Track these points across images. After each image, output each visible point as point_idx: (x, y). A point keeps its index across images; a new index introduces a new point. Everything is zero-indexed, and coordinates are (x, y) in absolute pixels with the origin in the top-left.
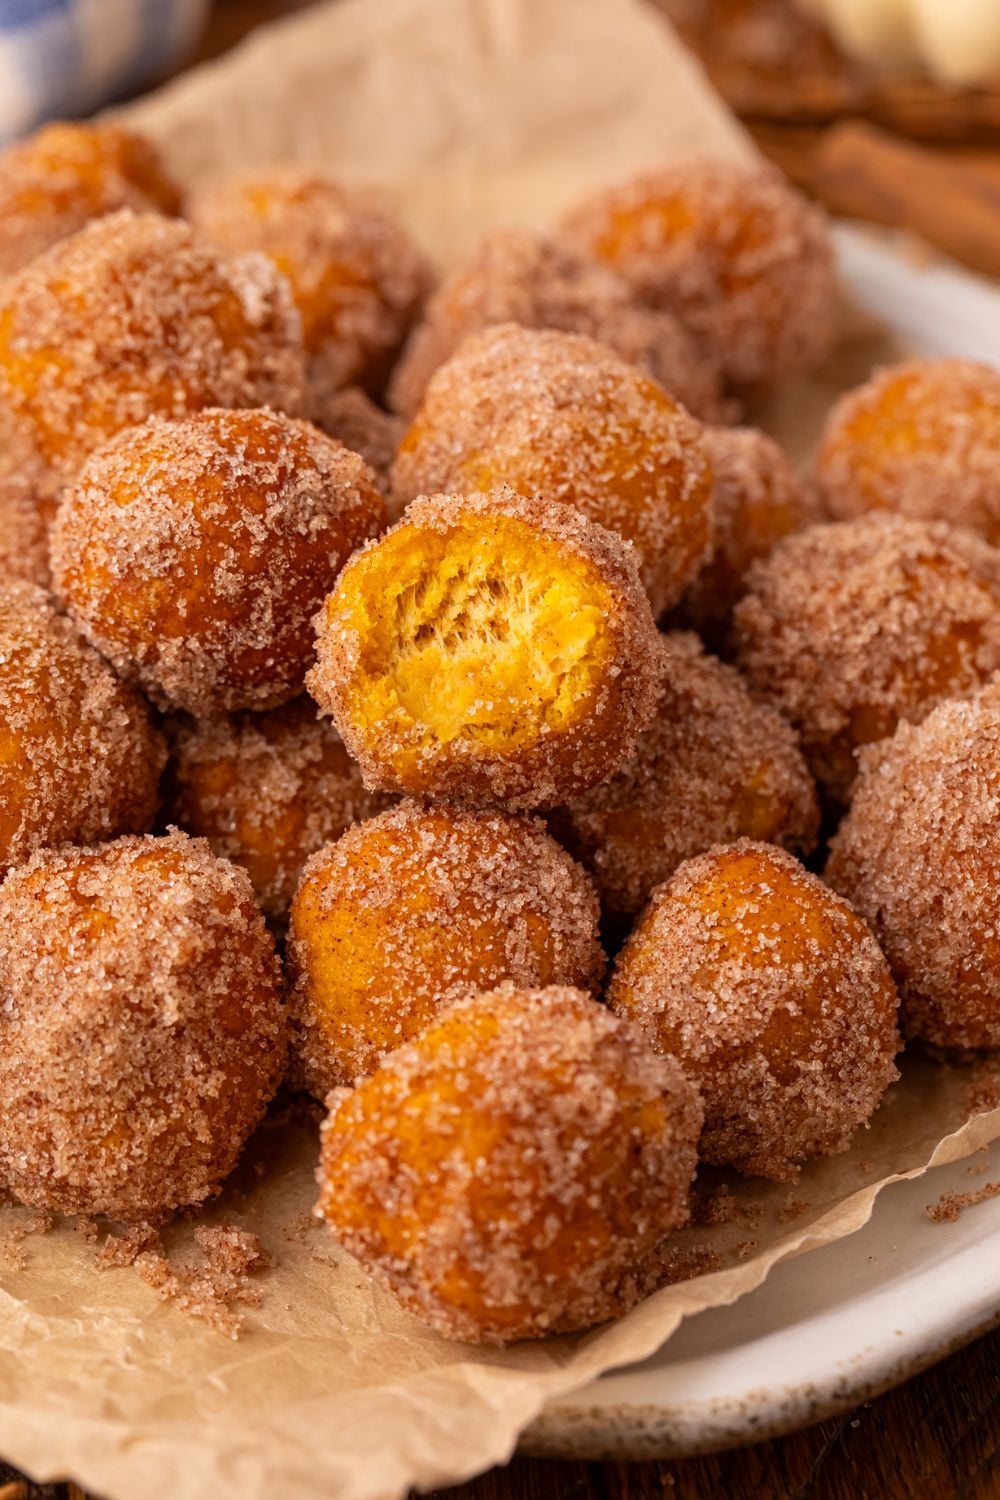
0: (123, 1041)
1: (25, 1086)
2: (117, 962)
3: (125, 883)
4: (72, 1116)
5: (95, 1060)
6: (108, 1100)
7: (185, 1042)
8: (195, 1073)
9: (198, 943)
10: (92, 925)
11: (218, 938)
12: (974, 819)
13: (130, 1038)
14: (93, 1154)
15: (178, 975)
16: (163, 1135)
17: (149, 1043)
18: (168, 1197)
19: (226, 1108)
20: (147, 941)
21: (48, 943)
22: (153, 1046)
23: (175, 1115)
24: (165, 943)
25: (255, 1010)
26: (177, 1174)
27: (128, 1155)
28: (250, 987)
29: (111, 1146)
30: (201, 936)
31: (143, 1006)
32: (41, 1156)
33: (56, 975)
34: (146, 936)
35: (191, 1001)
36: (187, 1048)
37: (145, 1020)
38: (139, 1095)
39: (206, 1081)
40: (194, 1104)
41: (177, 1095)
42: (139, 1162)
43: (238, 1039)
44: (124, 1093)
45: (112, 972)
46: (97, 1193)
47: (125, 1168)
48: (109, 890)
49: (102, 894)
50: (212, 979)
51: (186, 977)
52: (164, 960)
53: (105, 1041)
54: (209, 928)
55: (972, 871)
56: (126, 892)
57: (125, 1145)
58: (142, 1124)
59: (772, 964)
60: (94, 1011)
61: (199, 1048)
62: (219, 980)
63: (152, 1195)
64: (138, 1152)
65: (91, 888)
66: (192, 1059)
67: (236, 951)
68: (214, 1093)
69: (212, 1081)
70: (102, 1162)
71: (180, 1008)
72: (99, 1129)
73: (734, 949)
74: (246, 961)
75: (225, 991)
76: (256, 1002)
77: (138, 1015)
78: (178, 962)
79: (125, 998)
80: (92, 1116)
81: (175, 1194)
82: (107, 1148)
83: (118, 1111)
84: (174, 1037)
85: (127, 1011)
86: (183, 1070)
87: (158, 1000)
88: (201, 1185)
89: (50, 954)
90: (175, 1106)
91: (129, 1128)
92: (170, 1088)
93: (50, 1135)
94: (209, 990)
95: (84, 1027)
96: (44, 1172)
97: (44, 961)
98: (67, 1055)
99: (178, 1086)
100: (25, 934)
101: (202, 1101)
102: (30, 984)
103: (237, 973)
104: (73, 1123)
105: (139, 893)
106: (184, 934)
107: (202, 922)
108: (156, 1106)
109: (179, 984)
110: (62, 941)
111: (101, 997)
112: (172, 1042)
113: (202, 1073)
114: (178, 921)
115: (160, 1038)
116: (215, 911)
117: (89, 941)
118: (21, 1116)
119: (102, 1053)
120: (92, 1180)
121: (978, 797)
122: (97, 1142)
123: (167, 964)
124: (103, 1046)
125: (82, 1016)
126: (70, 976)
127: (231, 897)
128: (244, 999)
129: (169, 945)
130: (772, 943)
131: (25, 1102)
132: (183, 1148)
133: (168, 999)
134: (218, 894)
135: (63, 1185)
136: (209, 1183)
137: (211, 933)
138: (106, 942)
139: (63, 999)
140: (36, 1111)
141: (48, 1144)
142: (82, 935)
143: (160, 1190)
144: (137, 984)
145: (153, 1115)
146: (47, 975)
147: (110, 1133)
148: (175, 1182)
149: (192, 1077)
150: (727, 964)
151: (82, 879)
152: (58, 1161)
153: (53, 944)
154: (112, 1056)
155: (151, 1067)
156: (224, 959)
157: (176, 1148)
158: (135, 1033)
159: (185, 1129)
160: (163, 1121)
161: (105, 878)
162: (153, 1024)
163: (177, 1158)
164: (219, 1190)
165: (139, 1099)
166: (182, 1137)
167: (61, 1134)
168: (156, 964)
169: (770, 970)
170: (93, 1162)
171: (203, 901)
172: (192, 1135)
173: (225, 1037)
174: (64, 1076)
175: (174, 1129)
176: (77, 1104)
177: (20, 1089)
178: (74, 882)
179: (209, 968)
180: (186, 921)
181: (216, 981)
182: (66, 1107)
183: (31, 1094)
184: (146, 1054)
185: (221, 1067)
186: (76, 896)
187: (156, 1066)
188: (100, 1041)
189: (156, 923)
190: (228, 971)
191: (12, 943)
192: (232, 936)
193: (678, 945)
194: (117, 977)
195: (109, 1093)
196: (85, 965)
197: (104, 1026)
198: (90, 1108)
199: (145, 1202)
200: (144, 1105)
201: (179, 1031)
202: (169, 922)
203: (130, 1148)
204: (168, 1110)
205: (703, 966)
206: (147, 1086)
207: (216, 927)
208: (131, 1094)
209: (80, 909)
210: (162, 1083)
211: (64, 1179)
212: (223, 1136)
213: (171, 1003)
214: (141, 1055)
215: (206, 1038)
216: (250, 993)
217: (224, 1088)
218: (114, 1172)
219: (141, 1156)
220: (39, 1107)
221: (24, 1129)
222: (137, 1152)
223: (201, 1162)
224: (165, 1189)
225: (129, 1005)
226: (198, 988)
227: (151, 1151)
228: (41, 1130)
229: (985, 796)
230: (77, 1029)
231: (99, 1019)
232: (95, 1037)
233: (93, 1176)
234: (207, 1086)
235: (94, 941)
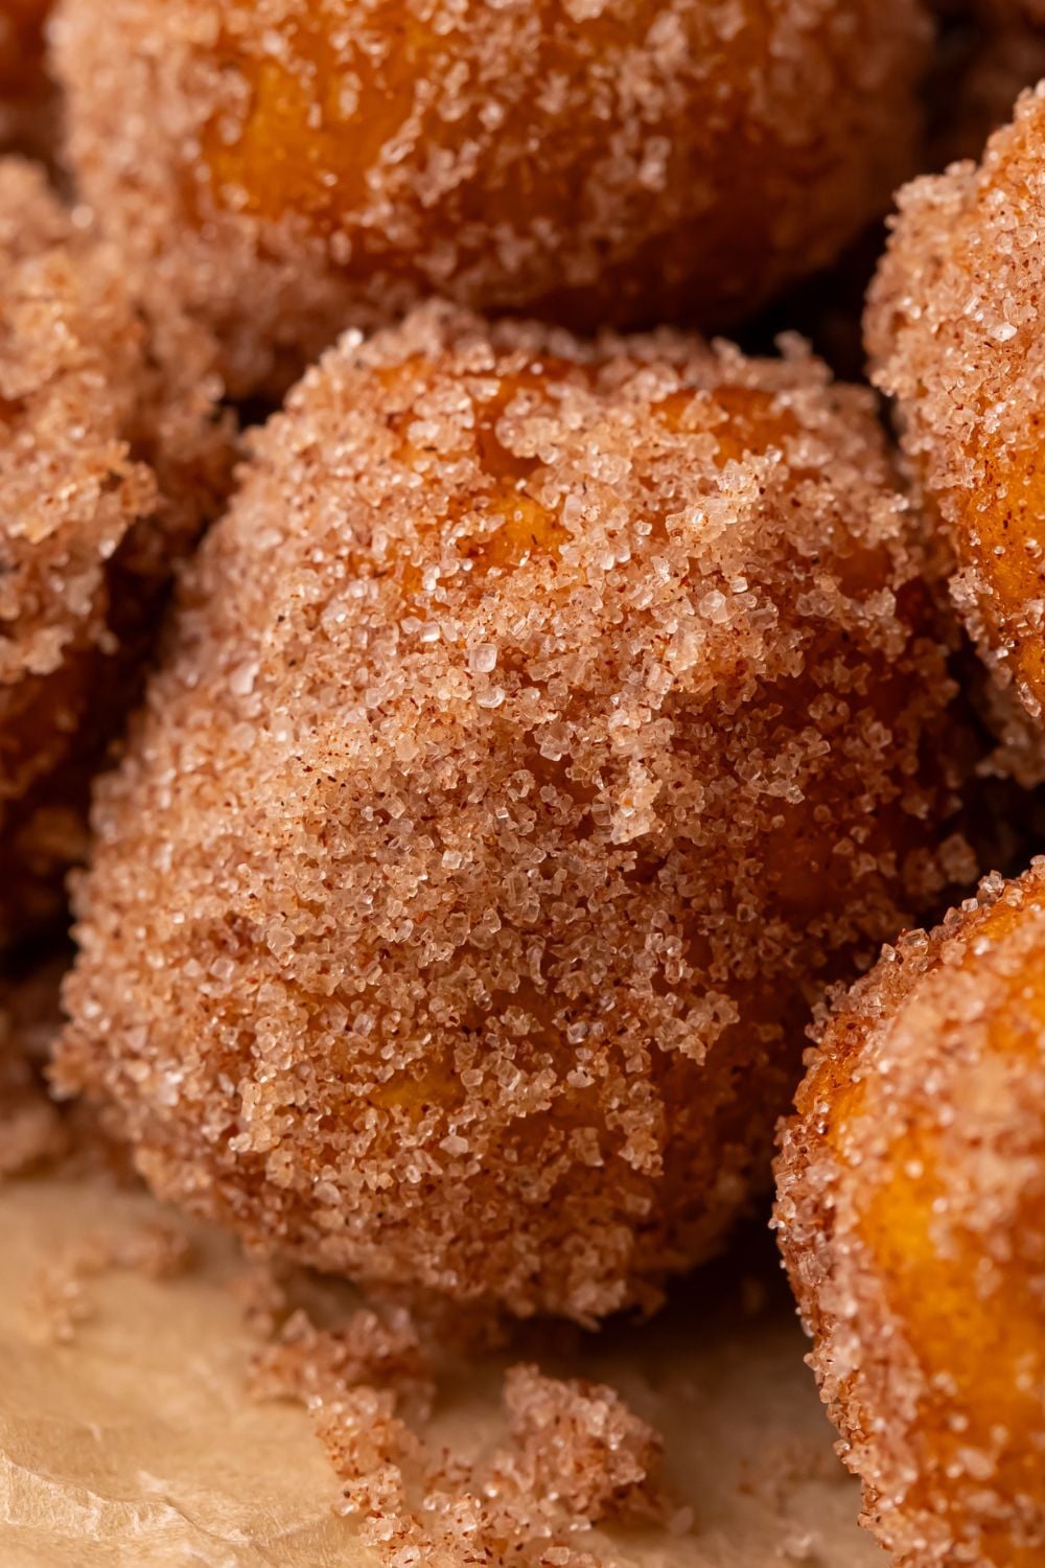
0: (495, 851)
1: (223, 895)
2: (537, 643)
3: (618, 446)
4: (316, 1006)
5: (408, 879)
6: (419, 991)
7: (656, 898)
8: (660, 985)
9: (756, 651)
10: (503, 531)
11: (816, 655)
13: (517, 847)
14: (341, 1117)
15: (684, 719)
16: (537, 1119)
17: (560, 875)
18: (513, 1282)
19: (726, 1095)
20: (627, 611)
21: (380, 547)
22: (570, 885)
23: (579, 1077)
24: (672, 628)
25: (865, 865)
26: (550, 1229)
27: (431, 1147)
28: (867, 805)
29: (396, 1111)
30: (768, 637)
31: (570, 773)
32: (216, 1086)
33: (375, 634)
34: (629, 596)
35: (698, 796)
36: (658, 916)
37: (566, 812)
38: (502, 1000)
39: (682, 1014)
40: (636, 1065)
41: (597, 1027)
42: (455, 1171)
43: (799, 927)
44: (464, 984)
45: (515, 666)
46: (333, 1219)
47: (414, 1176)
48: (574, 455)
49: (552, 458)
50: (769, 755)
51: (699, 731)
52: (656, 669)
53: (450, 839)
54: (799, 622)
56: (611, 469)
57: (432, 1119)
58: (490, 1076)
60: (438, 753)
61: (687, 923)
62: (789, 762)
63: (472, 1266)
64: (460, 1145)
65: (530, 434)
66: (662, 945)
67: (855, 701)
68: (693, 1048)
69: (700, 1018)
70: (360, 1145)
71: (661, 807)
72: (376, 1059)
74: (878, 733)
75: (794, 794)
76: (871, 847)
77: (549, 794)
78: (688, 684)
79: (529, 739)
80: (367, 1021)
81: (534, 1279)
82: (384, 1112)
83: (434, 1026)
84: (630, 878)
85: (523, 775)
86: (630, 970)
87: (612, 771)
88: (609, 1276)
89: (377, 575)
90: (586, 1054)
91: (453, 1075)
92: (585, 1006)
93: (249, 1037)
94: (754, 785)
95: (406, 786)
96: (212, 1130)
97: (357, 591)
98: (343, 847)
99: (608, 1004)
100: (333, 509)
101: (663, 1063)
102: (307, 638)
103: (840, 757)
104: (314, 1025)
105: (649, 484)
106: (723, 619)
107: (784, 602)
108: (539, 1042)
109: (677, 743)
110: (415, 550)
111: (468, 719)
112: (621, 888)
113: (679, 988)
114: (722, 583)
115: (592, 868)
116: (827, 584)
117: (480, 568)
118: (193, 968)
119: (433, 865)
120: (326, 1184)
122: (361, 1090)
123: (660, 683)
124: (441, 848)
125: (408, 754)
126: (411, 645)
127: (883, 558)
128: (842, 830)
129: (681, 635)
131: (213, 935)
132: (579, 1167)
133: (637, 773)
134: (851, 541)
135: (251, 1174)
136: (633, 1275)
137: (796, 638)
138: (521, 582)
139: (374, 699)
140: (231, 968)
141: (237, 1060)
142: (470, 549)
143: (495, 1260)
144: (570, 714)
145: (519, 1063)
146: (356, 625)
147: (402, 1077)
148: (541, 1250)
149: (648, 994)
151: (521, 408)
152: (248, 1113)
153: (391, 553)
154: (456, 880)
155: (553, 939)
156: (815, 713)
157: (564, 1162)
158: (532, 838)
159: (599, 1123)
160: (544, 1083)
161: (574, 420)
162: (586, 828)
163: (559, 1191)
164: (655, 1301)
165: (498, 1012)
166: (584, 1140)
167: (276, 1044)
168: (634, 677)
170: (337, 1138)
171: (804, 550)
172: (613, 1140)
173: (767, 914)
174: (321, 897)
175: (563, 1114)
176: (335, 978)
177: (208, 899)
178: (492, 412)
179: (770, 727)
180: (740, 585)
181: (778, 764)
182: (305, 976)
183: (231, 918)
184: (548, 900)
185: (733, 988)
186: (487, 448)
187: (562, 940)
188: (435, 834)
189: (664, 571)
190: (819, 747)
191: (296, 521)
192: (853, 659)
194: (526, 682)
195: (424, 973)
196: (452, 628)
197: (457, 797)
198: (367, 997)
199: (450, 1279)
200: (506, 1030)
201: (647, 864)
202: (696, 579)
203: (442, 1130)
204: (566, 1061)
206: (526, 982)
207: (819, 624)
208: (480, 991)
209: (486, 482)
210: (568, 986)
211: (258, 1159)
212: (701, 1165)
213: (641, 789)
214: (532, 900)
215: (714, 903)
216: (860, 820)
217: (727, 1047)
218: (385, 1180)
219: (466, 1158)
220: (242, 960)
221: (191, 1003)
222: (457, 1145)
223: (620, 1217)
224: (512, 1258)
225: (536, 764)
226: (727, 768)
227: (496, 1151)
228: (232, 1019)
230: (385, 787)
231: (447, 775)
232: (428, 822)
233: (329, 1173)
234: (682, 1027)
235: (494, 572)
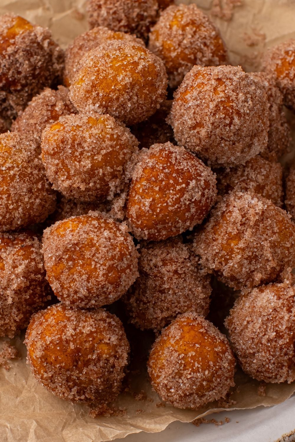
12: (267, 337)
55: (264, 350)
59: (199, 372)
73: (188, 367)
121: (270, 330)
130: (199, 366)
150: (186, 372)
169: (199, 375)
193: (171, 362)
205: (178, 371)
229: (272, 330)
